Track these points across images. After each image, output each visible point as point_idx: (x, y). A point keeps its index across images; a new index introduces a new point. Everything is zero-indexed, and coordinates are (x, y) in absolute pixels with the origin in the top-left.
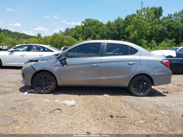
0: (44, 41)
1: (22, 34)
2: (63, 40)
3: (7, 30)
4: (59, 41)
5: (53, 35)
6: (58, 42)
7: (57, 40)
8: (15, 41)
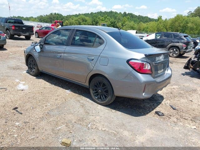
0: (163, 25)
1: (145, 17)
2: (187, 23)
3: (131, 14)
4: (182, 25)
5: (175, 17)
6: (180, 26)
7: (179, 23)
8: (134, 25)
